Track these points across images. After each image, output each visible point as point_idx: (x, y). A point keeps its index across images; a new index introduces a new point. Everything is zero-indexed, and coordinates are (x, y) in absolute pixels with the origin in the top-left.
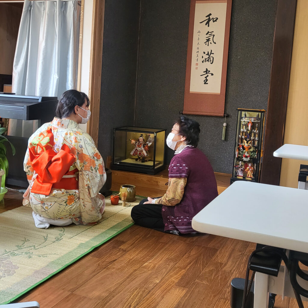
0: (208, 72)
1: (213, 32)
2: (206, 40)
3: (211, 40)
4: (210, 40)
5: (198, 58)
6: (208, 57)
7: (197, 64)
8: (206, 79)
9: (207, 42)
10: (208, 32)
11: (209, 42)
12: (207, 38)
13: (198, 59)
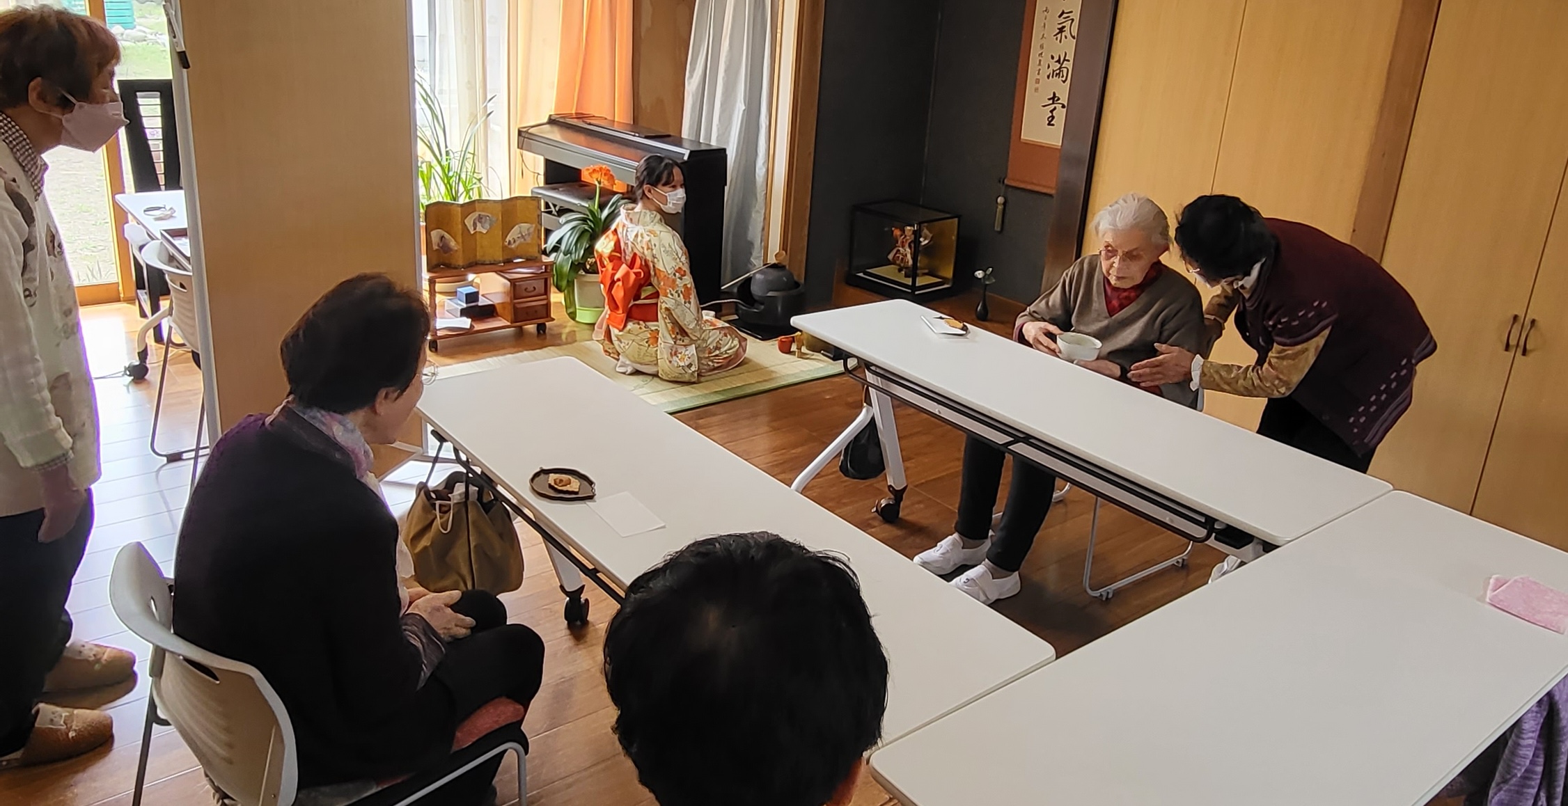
0: (1057, 100)
1: (1071, 12)
2: (1059, 29)
3: (1067, 29)
4: (1065, 31)
5: (1040, 67)
6: (1058, 67)
7: (1038, 81)
8: (1051, 115)
9: (1059, 36)
10: (1063, 13)
11: (1063, 34)
12: (1060, 26)
13: (1040, 70)
